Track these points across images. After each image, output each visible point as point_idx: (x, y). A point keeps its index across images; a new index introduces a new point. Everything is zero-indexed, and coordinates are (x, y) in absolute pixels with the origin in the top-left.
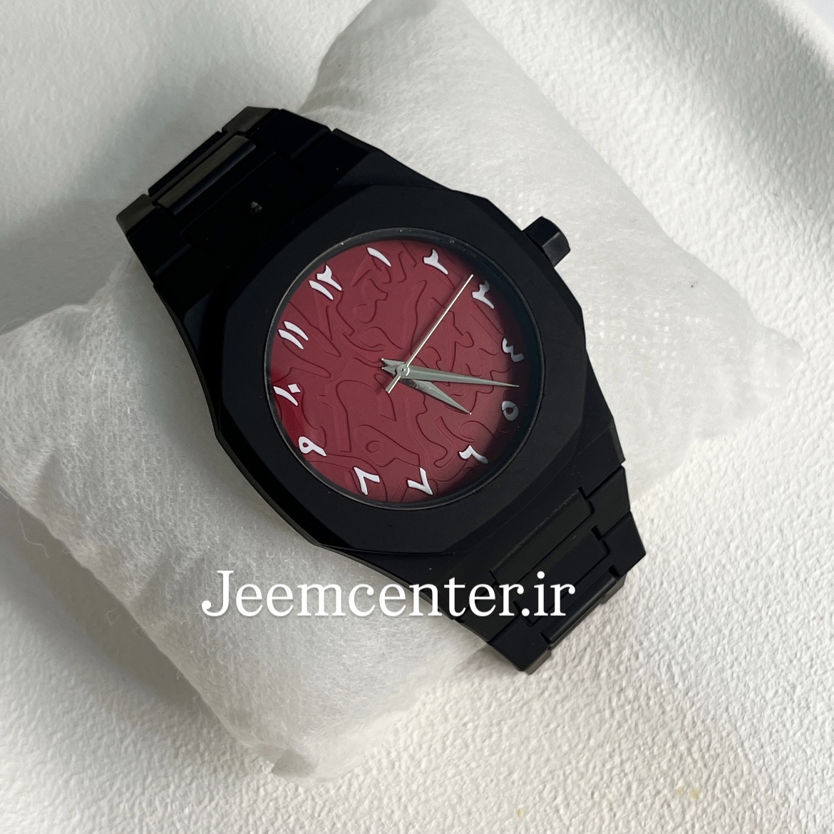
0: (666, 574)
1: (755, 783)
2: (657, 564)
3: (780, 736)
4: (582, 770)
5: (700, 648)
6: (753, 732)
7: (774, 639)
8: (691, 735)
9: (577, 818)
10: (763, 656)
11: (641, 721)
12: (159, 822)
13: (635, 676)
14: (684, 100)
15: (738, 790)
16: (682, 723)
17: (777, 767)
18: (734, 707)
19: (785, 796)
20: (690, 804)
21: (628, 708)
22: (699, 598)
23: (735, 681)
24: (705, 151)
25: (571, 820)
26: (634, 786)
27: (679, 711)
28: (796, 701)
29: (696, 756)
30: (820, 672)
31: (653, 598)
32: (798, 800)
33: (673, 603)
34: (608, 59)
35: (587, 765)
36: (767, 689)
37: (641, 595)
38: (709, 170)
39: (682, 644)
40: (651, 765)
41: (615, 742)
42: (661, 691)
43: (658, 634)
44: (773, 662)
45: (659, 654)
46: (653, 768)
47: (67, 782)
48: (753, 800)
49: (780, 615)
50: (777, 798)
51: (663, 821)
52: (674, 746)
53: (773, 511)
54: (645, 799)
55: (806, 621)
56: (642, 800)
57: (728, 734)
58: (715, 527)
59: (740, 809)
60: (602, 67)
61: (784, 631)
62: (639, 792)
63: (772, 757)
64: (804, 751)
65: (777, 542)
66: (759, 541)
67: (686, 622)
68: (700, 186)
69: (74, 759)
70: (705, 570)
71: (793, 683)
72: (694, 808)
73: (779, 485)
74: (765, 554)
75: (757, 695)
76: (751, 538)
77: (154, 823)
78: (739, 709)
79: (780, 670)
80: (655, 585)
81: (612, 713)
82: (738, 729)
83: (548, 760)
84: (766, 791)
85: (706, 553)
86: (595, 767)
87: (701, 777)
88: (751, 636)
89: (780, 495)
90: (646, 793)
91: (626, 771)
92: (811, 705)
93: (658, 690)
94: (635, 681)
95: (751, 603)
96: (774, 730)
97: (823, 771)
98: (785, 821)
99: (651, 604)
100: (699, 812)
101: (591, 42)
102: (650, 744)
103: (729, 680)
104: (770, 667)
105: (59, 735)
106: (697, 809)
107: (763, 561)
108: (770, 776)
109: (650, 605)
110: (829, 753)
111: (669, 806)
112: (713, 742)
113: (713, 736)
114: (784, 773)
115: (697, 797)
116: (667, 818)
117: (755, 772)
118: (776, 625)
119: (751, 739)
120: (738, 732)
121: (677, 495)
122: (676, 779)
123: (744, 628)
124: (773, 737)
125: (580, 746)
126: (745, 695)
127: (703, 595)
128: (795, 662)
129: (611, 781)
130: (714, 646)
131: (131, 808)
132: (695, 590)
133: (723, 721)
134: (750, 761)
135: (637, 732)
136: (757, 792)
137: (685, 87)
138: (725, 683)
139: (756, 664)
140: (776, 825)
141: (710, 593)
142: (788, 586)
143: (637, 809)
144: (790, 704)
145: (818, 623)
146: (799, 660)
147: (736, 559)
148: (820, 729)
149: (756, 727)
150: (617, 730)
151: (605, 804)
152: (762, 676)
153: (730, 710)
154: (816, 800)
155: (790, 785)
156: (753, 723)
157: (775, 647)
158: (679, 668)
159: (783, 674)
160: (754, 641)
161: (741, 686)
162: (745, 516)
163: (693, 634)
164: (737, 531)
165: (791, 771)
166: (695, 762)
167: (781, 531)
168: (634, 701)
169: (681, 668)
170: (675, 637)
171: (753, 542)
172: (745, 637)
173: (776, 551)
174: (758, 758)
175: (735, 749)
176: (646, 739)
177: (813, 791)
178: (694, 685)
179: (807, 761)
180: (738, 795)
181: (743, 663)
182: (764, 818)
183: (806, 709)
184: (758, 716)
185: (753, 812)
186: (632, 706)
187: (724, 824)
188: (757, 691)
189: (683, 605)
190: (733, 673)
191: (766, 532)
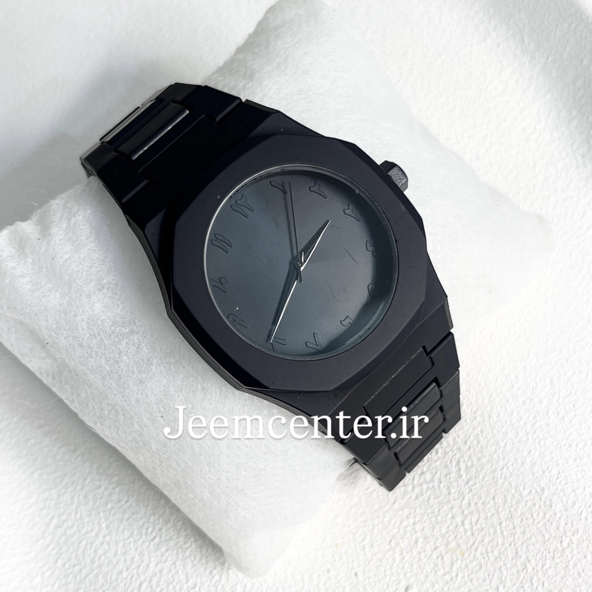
0: (466, 399)
1: (505, 552)
3: (528, 522)
4: (386, 523)
5: (482, 453)
6: (509, 517)
7: (534, 454)
8: (466, 512)
9: (377, 556)
10: (525, 465)
11: (432, 497)
12: (89, 510)
13: (433, 466)
15: (492, 555)
16: (461, 502)
17: (523, 544)
18: (499, 497)
19: (525, 564)
20: (457, 559)
21: (425, 486)
22: (486, 419)
23: (503, 479)
25: (372, 557)
26: (420, 541)
27: (461, 494)
28: (543, 500)
29: (467, 527)
30: (563, 482)
32: (534, 569)
35: (390, 520)
36: (524, 488)
39: (470, 448)
40: (434, 528)
41: (412, 508)
43: (454, 439)
44: (531, 470)
45: (453, 453)
46: (435, 530)
47: (32, 473)
48: (501, 564)
49: (541, 439)
50: (519, 565)
51: (436, 568)
52: (453, 517)
53: (548, 367)
54: (426, 551)
55: (559, 446)
56: (424, 551)
57: (492, 516)
58: (506, 372)
59: (492, 568)
61: (543, 451)
62: (423, 545)
63: (520, 536)
64: (543, 536)
65: (547, 389)
66: (535, 386)
67: (475, 433)
69: (40, 458)
70: (494, 400)
71: (543, 488)
72: (459, 562)
73: (555, 350)
74: (537, 396)
75: (516, 492)
76: (530, 383)
77: (86, 511)
78: (502, 500)
79: (535, 477)
81: (414, 488)
82: (499, 513)
83: (364, 512)
84: (512, 559)
85: (497, 388)
86: (395, 523)
87: (468, 542)
88: (519, 450)
89: (555, 357)
90: (428, 547)
91: (416, 530)
92: (553, 505)
93: (448, 477)
94: (433, 469)
95: (522, 428)
96: (525, 518)
97: (554, 551)
98: (522, 582)
100: (463, 566)
102: (436, 513)
103: (499, 478)
104: (529, 474)
105: (33, 441)
106: (462, 564)
107: (536, 400)
108: (516, 549)
110: (561, 540)
111: (442, 558)
112: (480, 519)
113: (481, 515)
114: (527, 549)
115: (463, 556)
116: (440, 567)
117: (507, 545)
118: (537, 446)
119: (507, 521)
120: (499, 515)
122: (450, 540)
123: (515, 444)
124: (523, 523)
125: (387, 507)
126: (508, 490)
127: (490, 417)
128: (547, 473)
129: (405, 534)
131: (72, 498)
132: (485, 413)
133: (490, 506)
134: (504, 537)
135: (428, 504)
136: (506, 559)
138: (495, 480)
139: (520, 470)
140: (515, 584)
141: (495, 417)
142: (550, 420)
143: (419, 557)
144: (538, 502)
145: (567, 449)
146: (550, 472)
147: (517, 396)
148: (557, 523)
149: (512, 514)
150: (415, 500)
151: (398, 549)
152: (522, 479)
153: (496, 499)
154: (547, 570)
155: (530, 558)
156: (510, 511)
157: (534, 460)
159: (537, 480)
160: (520, 454)
161: (506, 483)
162: (528, 368)
163: (478, 443)
164: (521, 377)
165: (532, 548)
166: (466, 531)
167: (551, 382)
168: (430, 482)
169: (467, 465)
170: (466, 443)
171: (531, 386)
172: (514, 450)
173: (545, 395)
174: (510, 535)
175: (495, 526)
176: (434, 509)
177: (545, 564)
178: (473, 478)
179: (544, 543)
180: (492, 559)
181: (510, 468)
182: (507, 579)
183: (549, 506)
184: (515, 506)
185: (501, 572)
186: (428, 486)
187: (479, 577)
188: (517, 489)
189: (474, 422)
190: (502, 474)
191: (541, 381)
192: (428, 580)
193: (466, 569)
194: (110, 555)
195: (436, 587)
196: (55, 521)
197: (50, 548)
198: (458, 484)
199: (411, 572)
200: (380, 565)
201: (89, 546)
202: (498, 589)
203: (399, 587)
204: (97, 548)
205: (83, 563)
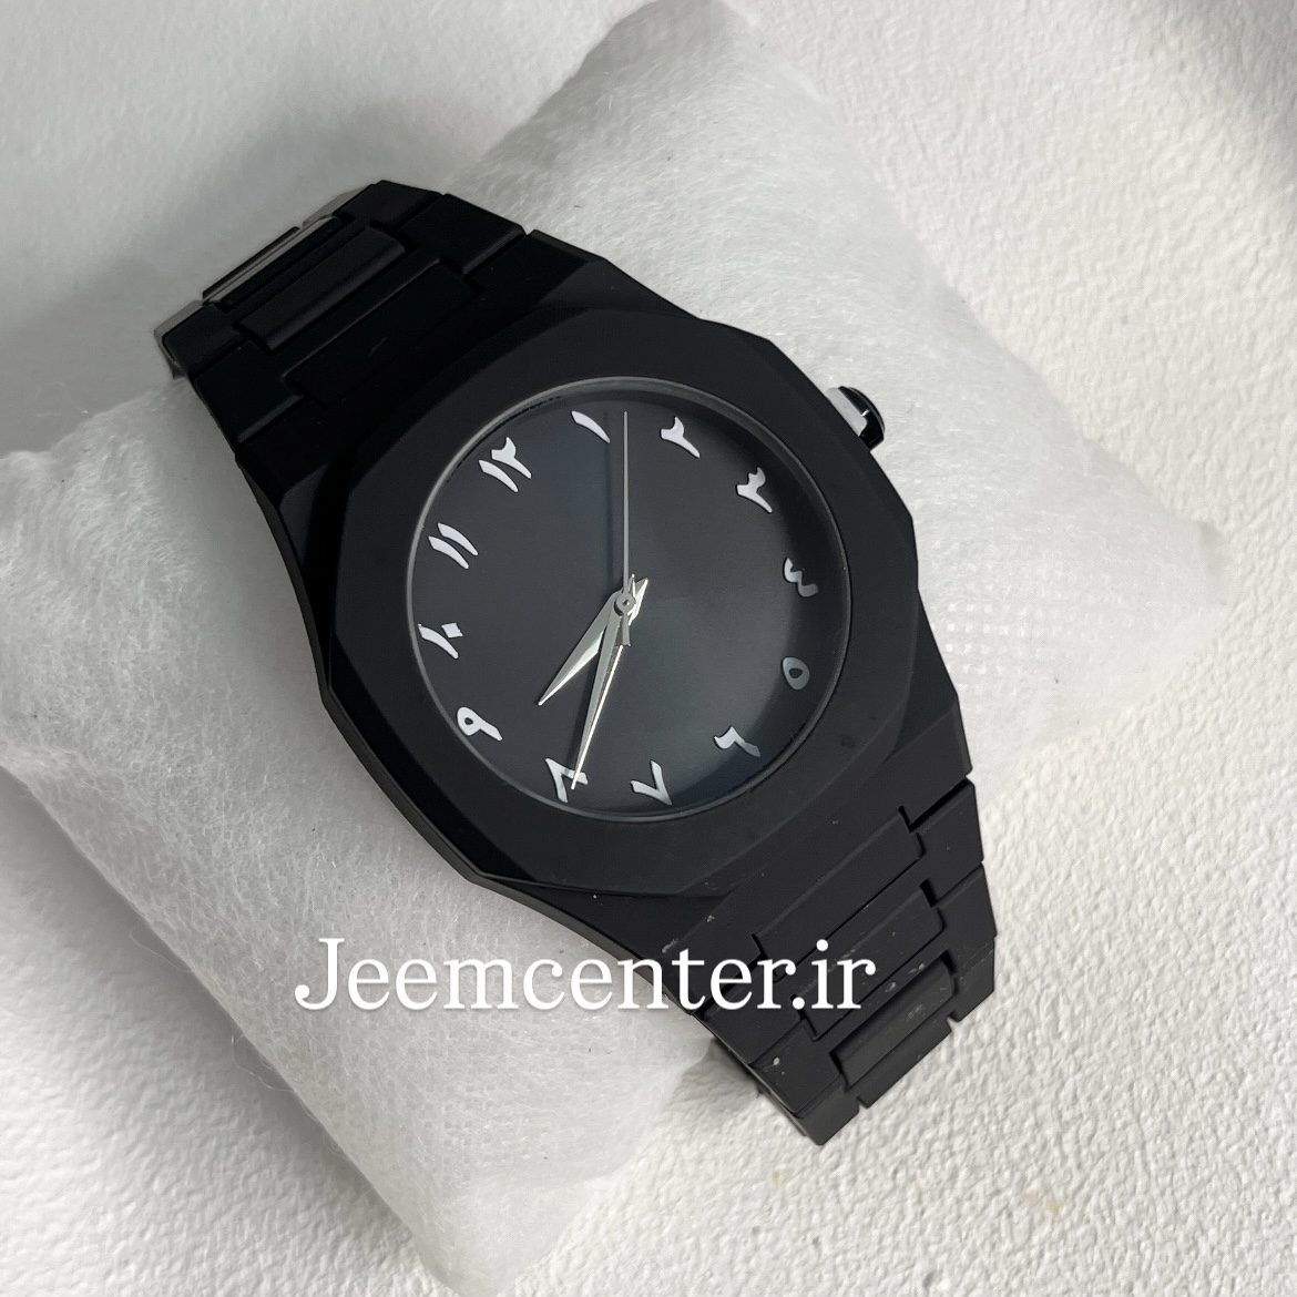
0: (1078, 862)
1: (1151, 1209)
2: (1069, 843)
3: (1205, 1144)
4: (887, 1132)
5: (1108, 986)
6: (1163, 1132)
7: (1226, 994)
8: (1067, 1116)
9: (864, 1203)
10: (1204, 1017)
11: (993, 1078)
14: (1250, 161)
15: (1121, 1214)
16: (1057, 1094)
17: (1190, 1192)
18: (1143, 1087)
19: (1193, 1238)
20: (1043, 1219)
22: (1121, 909)
23: (1153, 1046)
24: (1268, 242)
25: (854, 1205)
26: (963, 1174)
27: (1056, 1075)
28: (1241, 1097)
29: (1068, 1148)
31: (1050, 896)
32: (1213, 1249)
33: (1080, 908)
34: (1146, 77)
35: (896, 1127)
36: (1200, 1069)
37: (1033, 887)
38: (1267, 273)
39: (1081, 973)
40: (994, 1148)
41: (946, 1101)
42: (1034, 1039)
43: (1048, 951)
44: (1218, 1030)
45: (1043, 982)
46: (997, 1153)
48: (1142, 1234)
49: (1243, 961)
50: (1181, 1239)
51: (996, 1236)
52: (1038, 1125)
53: (1264, 800)
54: (974, 1198)
55: (1282, 978)
56: (970, 1198)
57: (1125, 1125)
58: (1169, 807)
59: (1119, 1244)
60: (1135, 89)
61: (1245, 986)
62: (967, 1184)
63: (1185, 1175)
64: (1238, 1177)
65: (1261, 849)
66: (1232, 841)
67: (1095, 941)
68: (1250, 293)
70: (1139, 869)
71: (1242, 1070)
72: (1047, 1228)
73: (1281, 763)
74: (1238, 863)
75: (1181, 1076)
76: (1222, 835)
78: (1149, 1092)
79: (1225, 1045)
80: (1057, 877)
82: (1141, 1122)
84: (1166, 1225)
85: (1148, 843)
86: (907, 1133)
87: (1069, 1183)
88: (1191, 984)
89: (1280, 780)
90: (979, 1189)
91: (954, 1149)
92: (1263, 1108)
93: (1030, 1036)
95: (1202, 934)
96: (1197, 1135)
97: (1260, 1212)
98: (1185, 1277)
99: (1045, 904)
100: (1055, 1234)
101: (1125, 48)
102: (1000, 1115)
103: (1143, 1043)
104: (1211, 1037)
106: (1053, 1230)
107: (1234, 873)
108: (1176, 1203)
109: (1043, 905)
110: (1276, 1187)
111: (1010, 1215)
112: (1099, 1132)
113: (1100, 1125)
114: (1200, 1203)
115: (1056, 1211)
116: (1003, 1234)
117: (1155, 1192)
118: (1233, 975)
119: (1159, 1141)
120: (1140, 1126)
121: (1121, 746)
122: (1030, 1176)
123: (1183, 970)
124: (1193, 1146)
126: (1162, 1071)
127: (1129, 906)
128: (1251, 1037)
129: (929, 1158)
130: (1130, 987)
132: (1119, 895)
133: (1120, 1105)
134: (1149, 1174)
135: (983, 1093)
136: (1151, 1224)
137: (1256, 141)
138: (1136, 1047)
139: (1191, 1028)
140: (1170, 1280)
141: (1141, 906)
142: (1265, 919)
143: (959, 1209)
144: (1230, 1100)
146: (1259, 1035)
147: (1192, 862)
148: (1269, 1148)
149: (1169, 1123)
150: (954, 1083)
151: (911, 1192)
152: (1196, 1048)
153: (1135, 1089)
154: (1242, 1254)
155: (1206, 1224)
156: (1166, 1117)
157: (1224, 1008)
158: (1068, 1010)
159: (1230, 1052)
160: (1194, 992)
161: (1160, 1056)
162: (1219, 801)
163: (1102, 961)
164: (1203, 819)
165: (1211, 1203)
166: (1064, 1158)
167: (1271, 833)
168: (989, 1045)
169: (1072, 1010)
170: (1073, 961)
171: (1224, 841)
172: (1181, 984)
173: (1256, 862)
174: (1163, 1172)
175: (1130, 1150)
176: (996, 1106)
177: (1239, 1240)
178: (1086, 1039)
179: (1239, 1194)
180: (1121, 1221)
181: (1171, 1022)
182: (1153, 1266)
183: (1254, 1112)
184: (1177, 1107)
185: (1139, 1253)
186: (984, 1054)
187: (1089, 1261)
188: (1184, 1069)
189: (1094, 915)
190: (1150, 1035)
191: (1247, 830)
192: (977, 1261)
193: (1062, 1242)
194: (271, 1173)
195: (994, 1278)
196: (148, 1094)
197: (137, 1152)
198: (1051, 1050)
199: (940, 1242)
200: (870, 1225)
201: (223, 1152)
202: (1131, 1290)
203: (910, 1275)
204: (240, 1157)
205: (208, 1188)
